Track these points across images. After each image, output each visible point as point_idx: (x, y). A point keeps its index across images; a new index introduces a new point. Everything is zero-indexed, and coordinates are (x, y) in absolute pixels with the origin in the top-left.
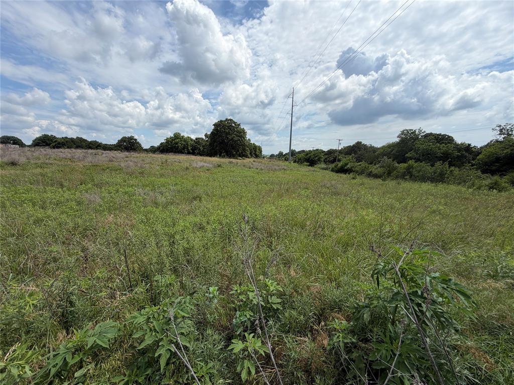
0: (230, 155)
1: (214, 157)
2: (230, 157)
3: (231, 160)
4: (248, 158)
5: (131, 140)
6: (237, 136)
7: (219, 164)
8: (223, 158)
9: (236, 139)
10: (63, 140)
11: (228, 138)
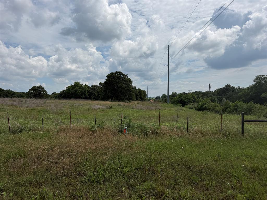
0: (119, 99)
1: (107, 101)
2: (119, 101)
3: (120, 103)
4: (134, 101)
5: (40, 88)
6: (125, 84)
7: (111, 106)
8: (113, 101)
9: (124, 86)
11: (117, 86)
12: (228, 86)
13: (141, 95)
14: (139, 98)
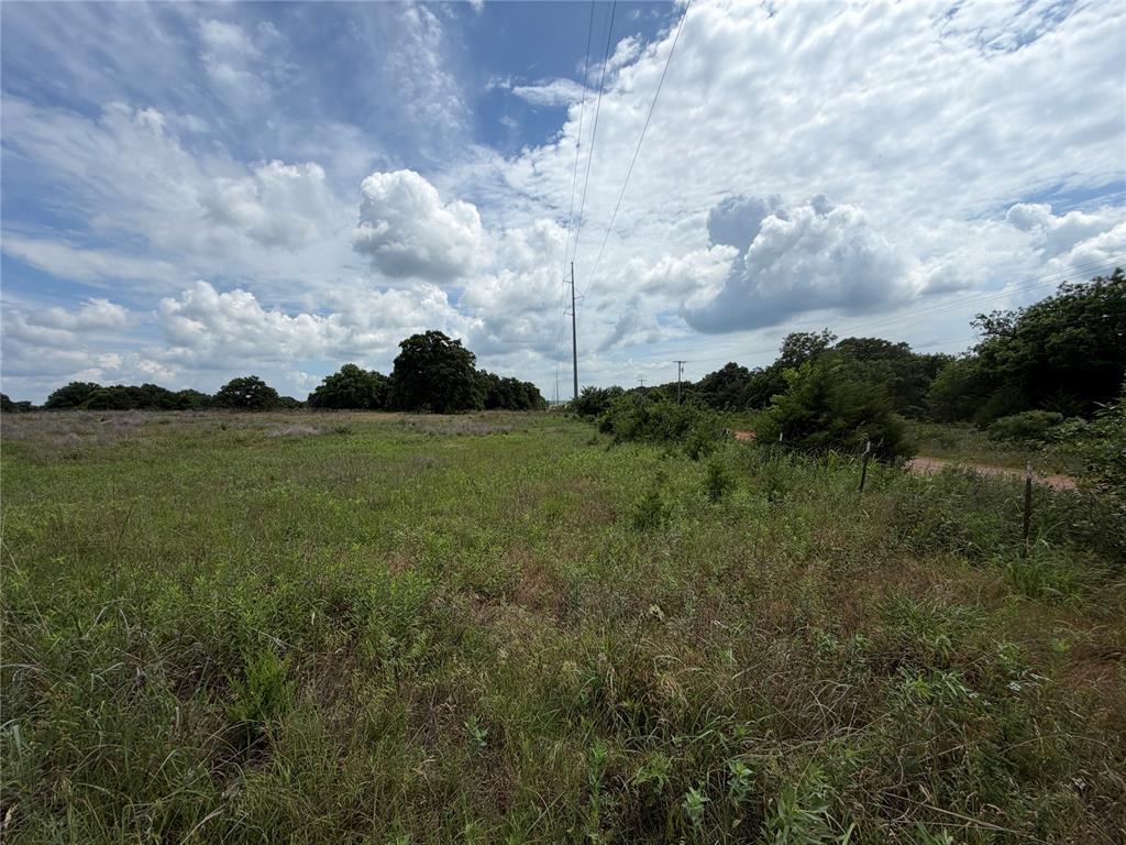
5: (253, 384)
10: (109, 394)
12: (731, 366)
13: (518, 395)
14: (514, 403)
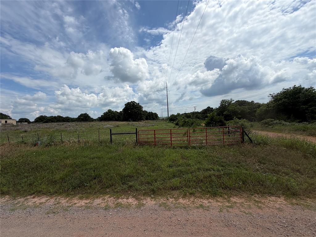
5: (86, 115)
10: (50, 118)
